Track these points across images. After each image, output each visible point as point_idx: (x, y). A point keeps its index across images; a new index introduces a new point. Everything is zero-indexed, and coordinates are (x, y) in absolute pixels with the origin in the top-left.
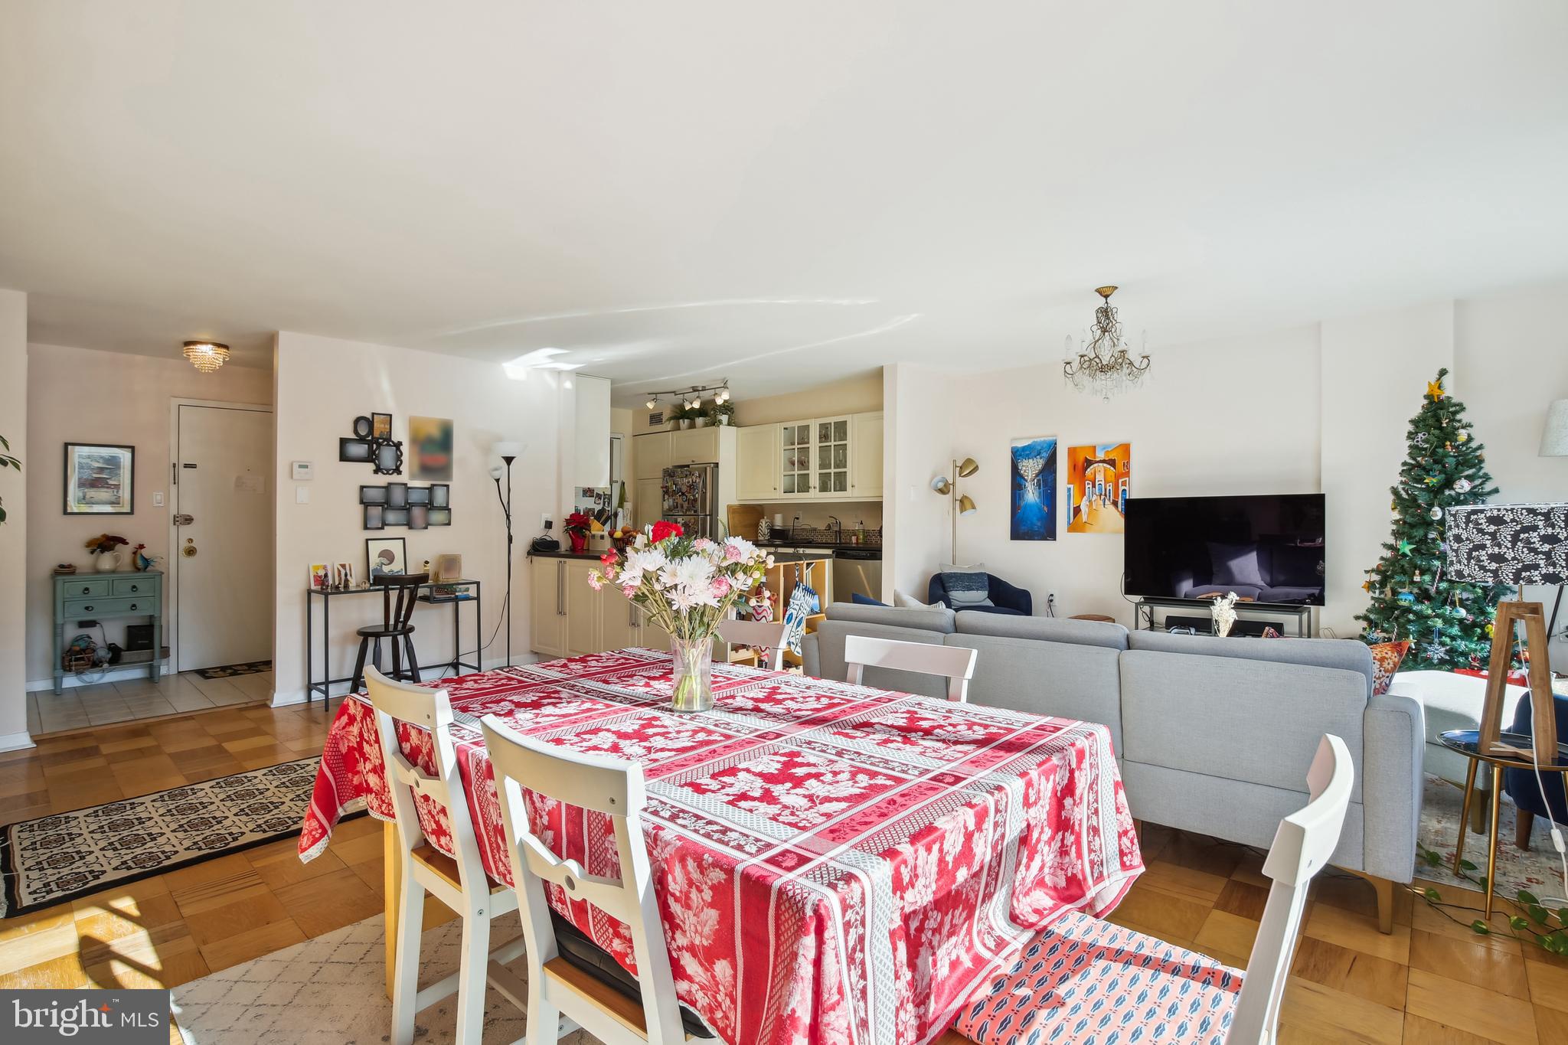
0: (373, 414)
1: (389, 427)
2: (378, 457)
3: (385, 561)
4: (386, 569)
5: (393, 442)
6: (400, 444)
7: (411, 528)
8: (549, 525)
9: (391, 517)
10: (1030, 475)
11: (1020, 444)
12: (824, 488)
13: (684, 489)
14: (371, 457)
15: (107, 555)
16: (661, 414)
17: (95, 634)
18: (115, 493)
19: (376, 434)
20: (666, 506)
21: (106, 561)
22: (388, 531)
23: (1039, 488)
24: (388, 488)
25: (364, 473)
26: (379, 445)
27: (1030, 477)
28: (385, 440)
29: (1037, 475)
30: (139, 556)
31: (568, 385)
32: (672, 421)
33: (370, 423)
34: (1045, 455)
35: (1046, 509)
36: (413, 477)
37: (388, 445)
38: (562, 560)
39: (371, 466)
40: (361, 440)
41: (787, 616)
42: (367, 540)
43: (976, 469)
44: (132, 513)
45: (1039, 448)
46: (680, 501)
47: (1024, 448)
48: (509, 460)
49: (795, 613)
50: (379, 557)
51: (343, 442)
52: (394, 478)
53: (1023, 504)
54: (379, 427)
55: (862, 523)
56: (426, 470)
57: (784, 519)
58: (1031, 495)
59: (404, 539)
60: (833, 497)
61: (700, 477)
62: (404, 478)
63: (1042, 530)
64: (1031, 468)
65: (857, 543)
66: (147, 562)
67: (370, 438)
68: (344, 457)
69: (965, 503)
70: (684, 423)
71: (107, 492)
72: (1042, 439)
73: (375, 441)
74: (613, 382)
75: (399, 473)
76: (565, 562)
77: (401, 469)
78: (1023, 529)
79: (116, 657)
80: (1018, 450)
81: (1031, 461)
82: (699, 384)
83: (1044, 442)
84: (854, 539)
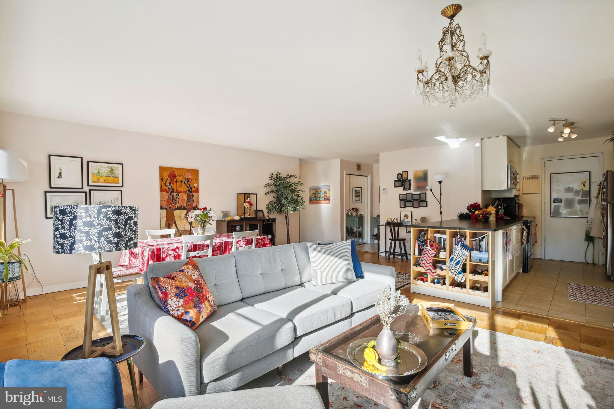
0: (402, 172)
1: (406, 175)
2: (404, 185)
3: (406, 218)
4: (406, 220)
6: (410, 180)
7: (413, 208)
9: (408, 204)
14: (402, 185)
19: (403, 178)
22: (407, 208)
24: (407, 194)
25: (400, 191)
26: (404, 181)
28: (406, 179)
31: (476, 145)
33: (402, 175)
36: (415, 190)
37: (407, 181)
39: (402, 188)
40: (399, 180)
41: (450, 258)
42: (401, 211)
48: (440, 182)
49: (455, 257)
50: (404, 216)
51: (395, 181)
52: (409, 191)
54: (404, 175)
56: (418, 188)
59: (412, 211)
62: (412, 191)
67: (402, 180)
68: (395, 186)
74: (508, 137)
75: (410, 190)
77: (411, 188)
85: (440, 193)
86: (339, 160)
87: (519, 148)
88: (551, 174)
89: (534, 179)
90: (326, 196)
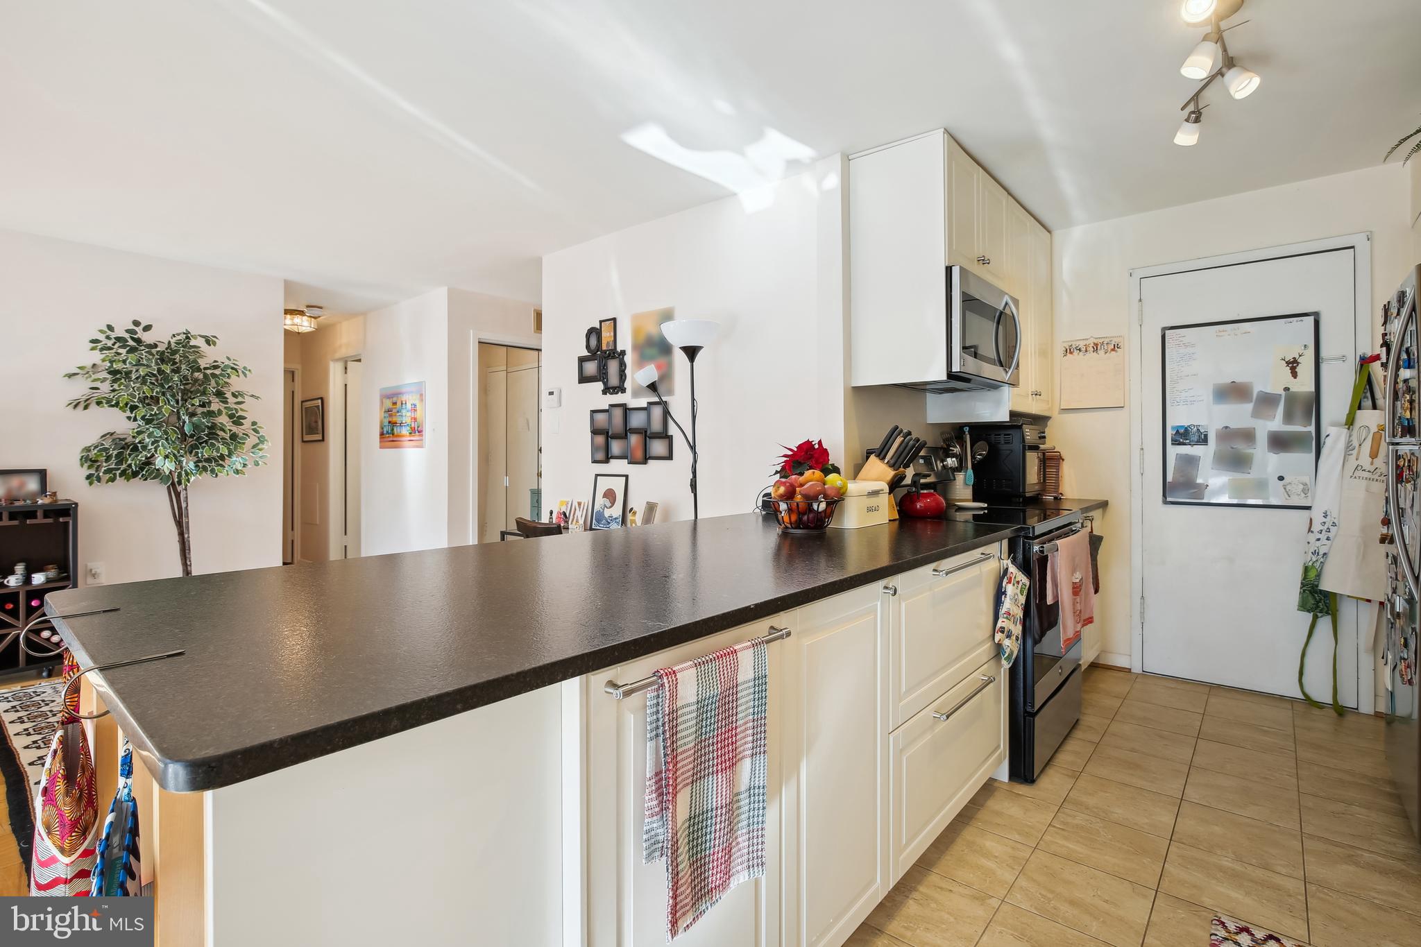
0: (600, 322)
1: (612, 334)
2: (606, 374)
3: (608, 504)
4: (607, 513)
5: (618, 352)
6: (623, 353)
7: (630, 462)
9: (616, 447)
14: (601, 375)
19: (604, 348)
22: (613, 466)
24: (610, 410)
25: (595, 397)
26: (607, 359)
28: (611, 351)
33: (599, 334)
36: (635, 394)
37: (614, 357)
39: (599, 386)
40: (592, 356)
42: (597, 475)
48: (691, 352)
50: (603, 497)
52: (618, 398)
54: (607, 336)
59: (627, 477)
62: (624, 398)
67: (599, 352)
68: (582, 378)
73: (604, 354)
75: (623, 390)
77: (626, 385)
85: (693, 399)
86: (446, 288)
87: (1049, 231)
88: (1164, 329)
89: (1101, 352)
90: (415, 419)
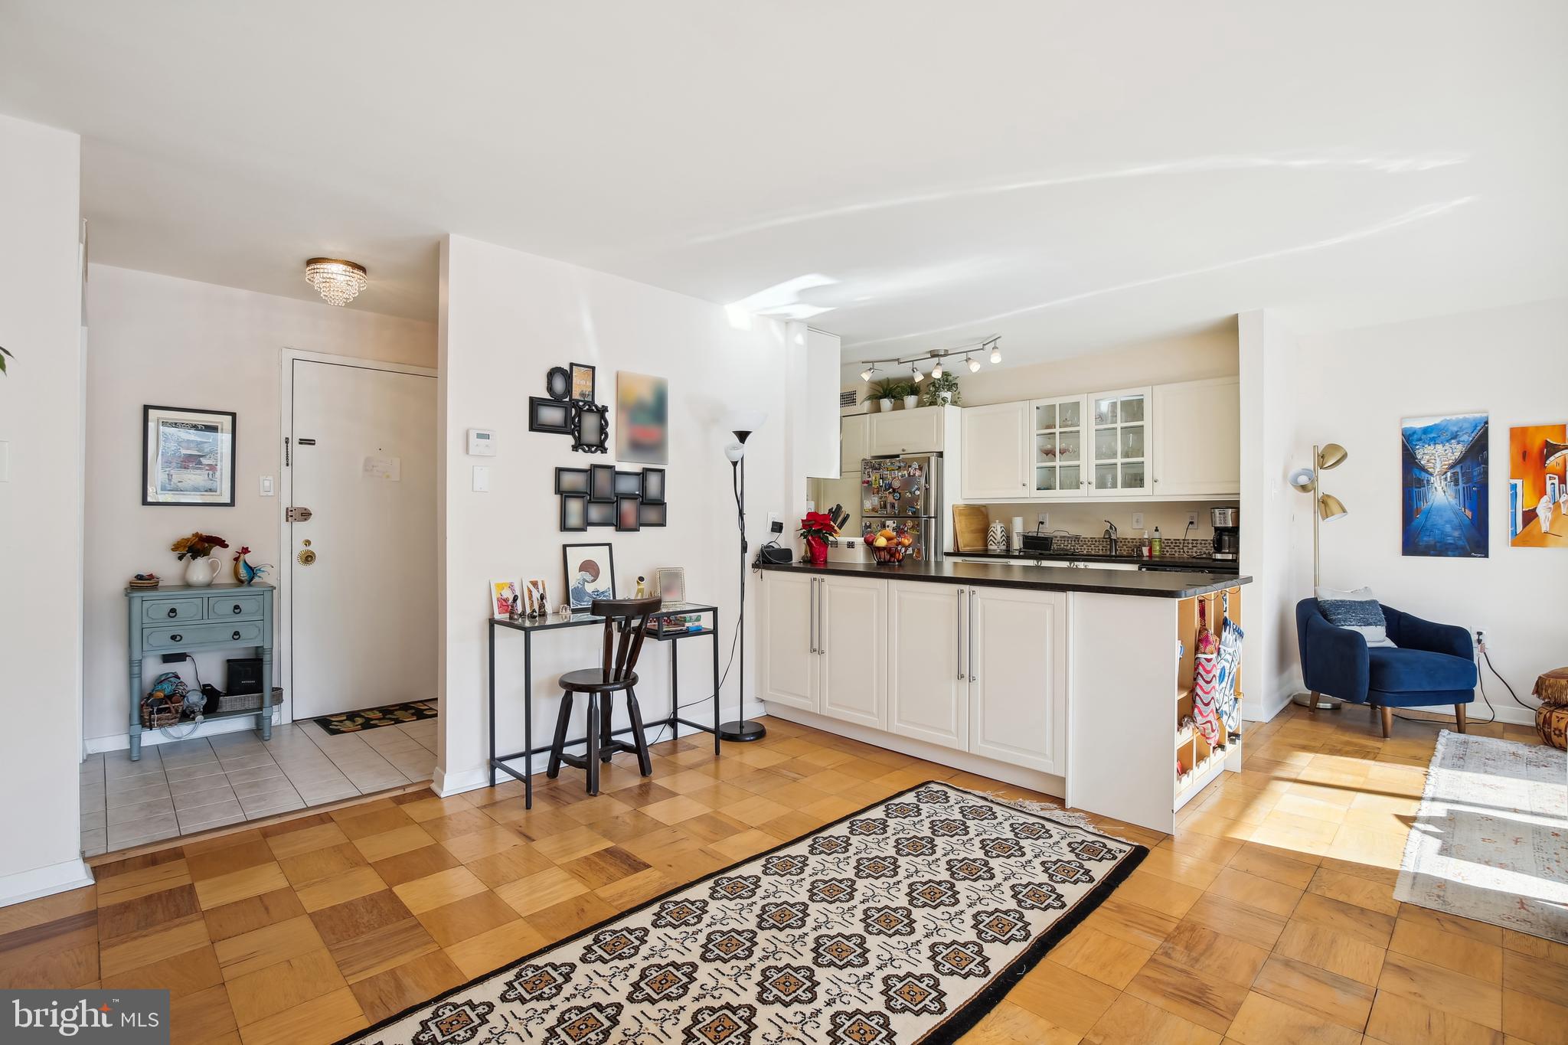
0: (572, 365)
1: (591, 384)
2: (577, 427)
3: (589, 577)
4: (590, 588)
5: (596, 406)
6: (605, 409)
7: (618, 529)
8: (777, 527)
9: (595, 513)
10: (1438, 465)
11: (1419, 424)
12: (1101, 484)
13: (896, 484)
14: (570, 427)
15: (201, 563)
16: (854, 393)
17: (183, 669)
18: (210, 476)
19: (576, 395)
20: (868, 505)
21: (199, 570)
22: (595, 534)
23: (1456, 483)
24: (592, 471)
25: (559, 449)
26: (580, 410)
27: (1438, 470)
28: (586, 403)
29: (1452, 467)
30: (241, 563)
31: (800, 339)
32: (869, 401)
33: (568, 376)
34: (1467, 438)
35: (1469, 513)
36: (620, 458)
37: (590, 410)
38: (817, 576)
39: (569, 440)
40: (556, 401)
42: (565, 547)
43: (1345, 456)
44: (232, 504)
45: (1455, 429)
46: (890, 499)
47: (1426, 431)
48: (742, 436)
49: (1227, 666)
50: (580, 571)
52: (598, 458)
53: (1424, 506)
55: (1157, 530)
56: (638, 447)
57: (1025, 524)
58: (1441, 495)
59: (610, 545)
60: (1123, 495)
61: (921, 469)
62: (607, 459)
63: (1461, 543)
64: (1438, 458)
65: (1150, 556)
66: (252, 571)
67: (567, 399)
68: (536, 425)
69: (1325, 506)
70: (886, 403)
71: (200, 475)
72: (1461, 417)
73: (574, 404)
74: (844, 340)
75: (604, 450)
76: (823, 580)
77: (607, 445)
78: (1426, 540)
79: (212, 706)
80: (1414, 433)
81: (1439, 447)
82: (940, 347)
83: (1465, 420)
84: (1145, 551)
